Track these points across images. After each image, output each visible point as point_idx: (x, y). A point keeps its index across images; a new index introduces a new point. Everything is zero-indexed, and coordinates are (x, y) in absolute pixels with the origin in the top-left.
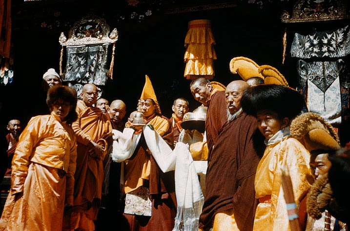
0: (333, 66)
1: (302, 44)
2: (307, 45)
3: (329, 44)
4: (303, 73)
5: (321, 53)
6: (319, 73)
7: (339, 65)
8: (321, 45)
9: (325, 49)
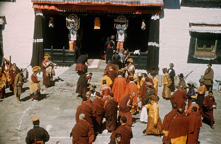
0: (123, 31)
1: (118, 26)
2: (119, 26)
3: (123, 27)
4: (118, 32)
5: (121, 28)
6: (121, 32)
7: (124, 31)
8: (121, 27)
9: (122, 28)
